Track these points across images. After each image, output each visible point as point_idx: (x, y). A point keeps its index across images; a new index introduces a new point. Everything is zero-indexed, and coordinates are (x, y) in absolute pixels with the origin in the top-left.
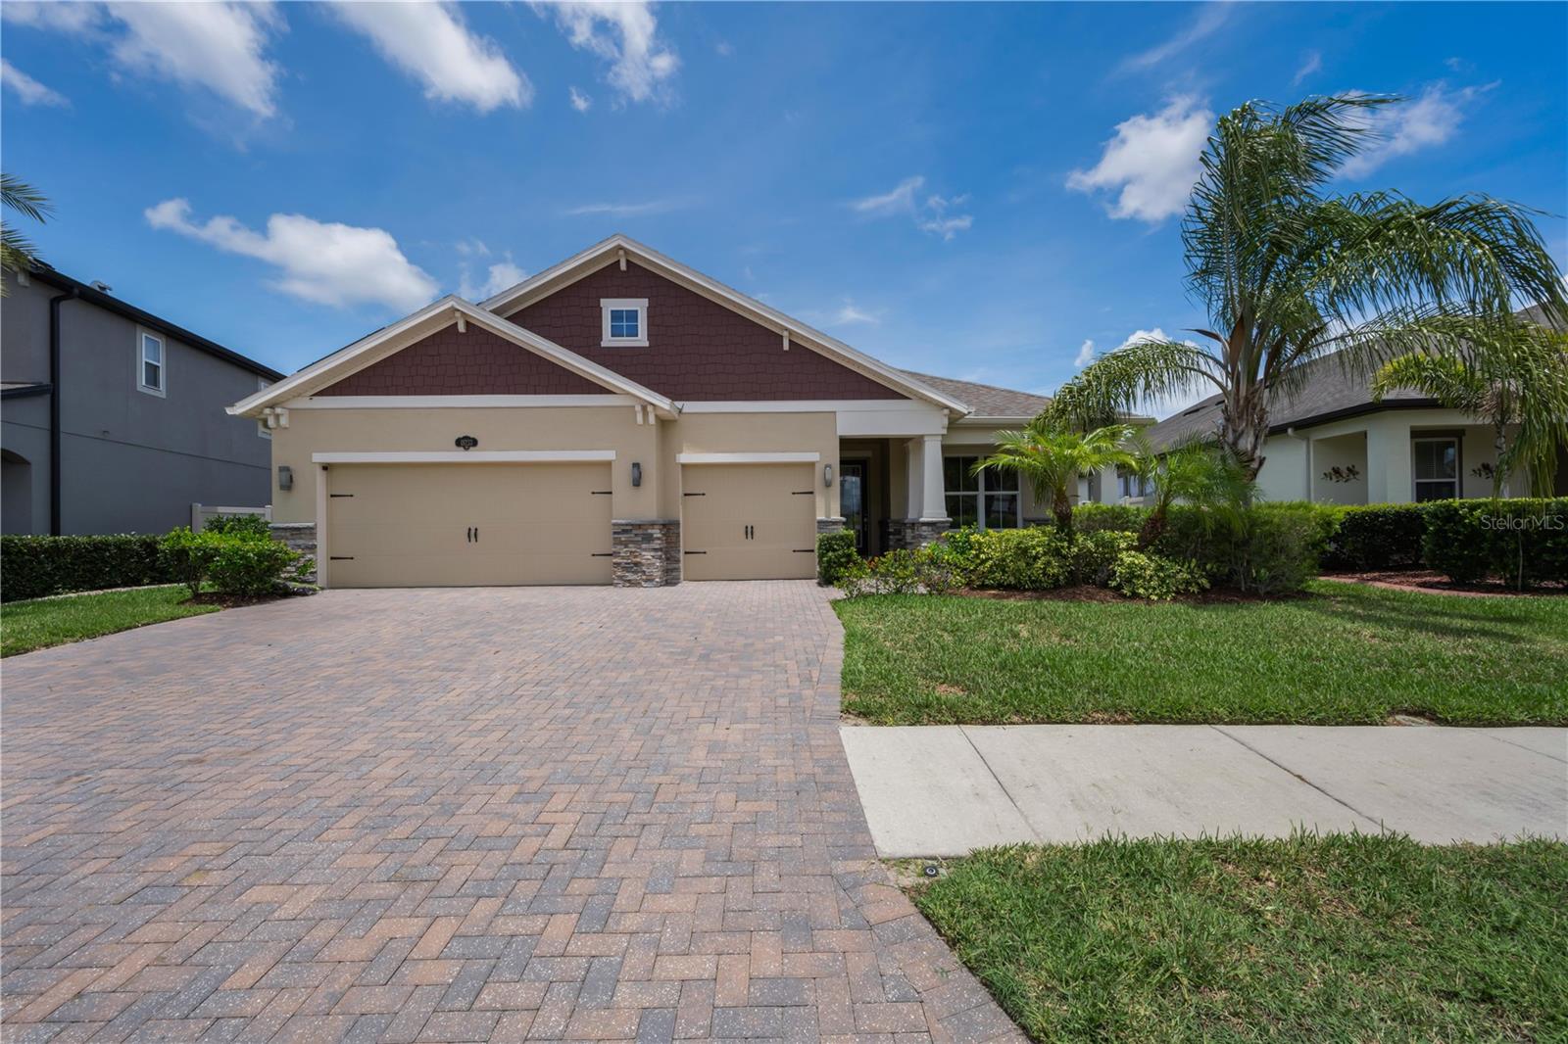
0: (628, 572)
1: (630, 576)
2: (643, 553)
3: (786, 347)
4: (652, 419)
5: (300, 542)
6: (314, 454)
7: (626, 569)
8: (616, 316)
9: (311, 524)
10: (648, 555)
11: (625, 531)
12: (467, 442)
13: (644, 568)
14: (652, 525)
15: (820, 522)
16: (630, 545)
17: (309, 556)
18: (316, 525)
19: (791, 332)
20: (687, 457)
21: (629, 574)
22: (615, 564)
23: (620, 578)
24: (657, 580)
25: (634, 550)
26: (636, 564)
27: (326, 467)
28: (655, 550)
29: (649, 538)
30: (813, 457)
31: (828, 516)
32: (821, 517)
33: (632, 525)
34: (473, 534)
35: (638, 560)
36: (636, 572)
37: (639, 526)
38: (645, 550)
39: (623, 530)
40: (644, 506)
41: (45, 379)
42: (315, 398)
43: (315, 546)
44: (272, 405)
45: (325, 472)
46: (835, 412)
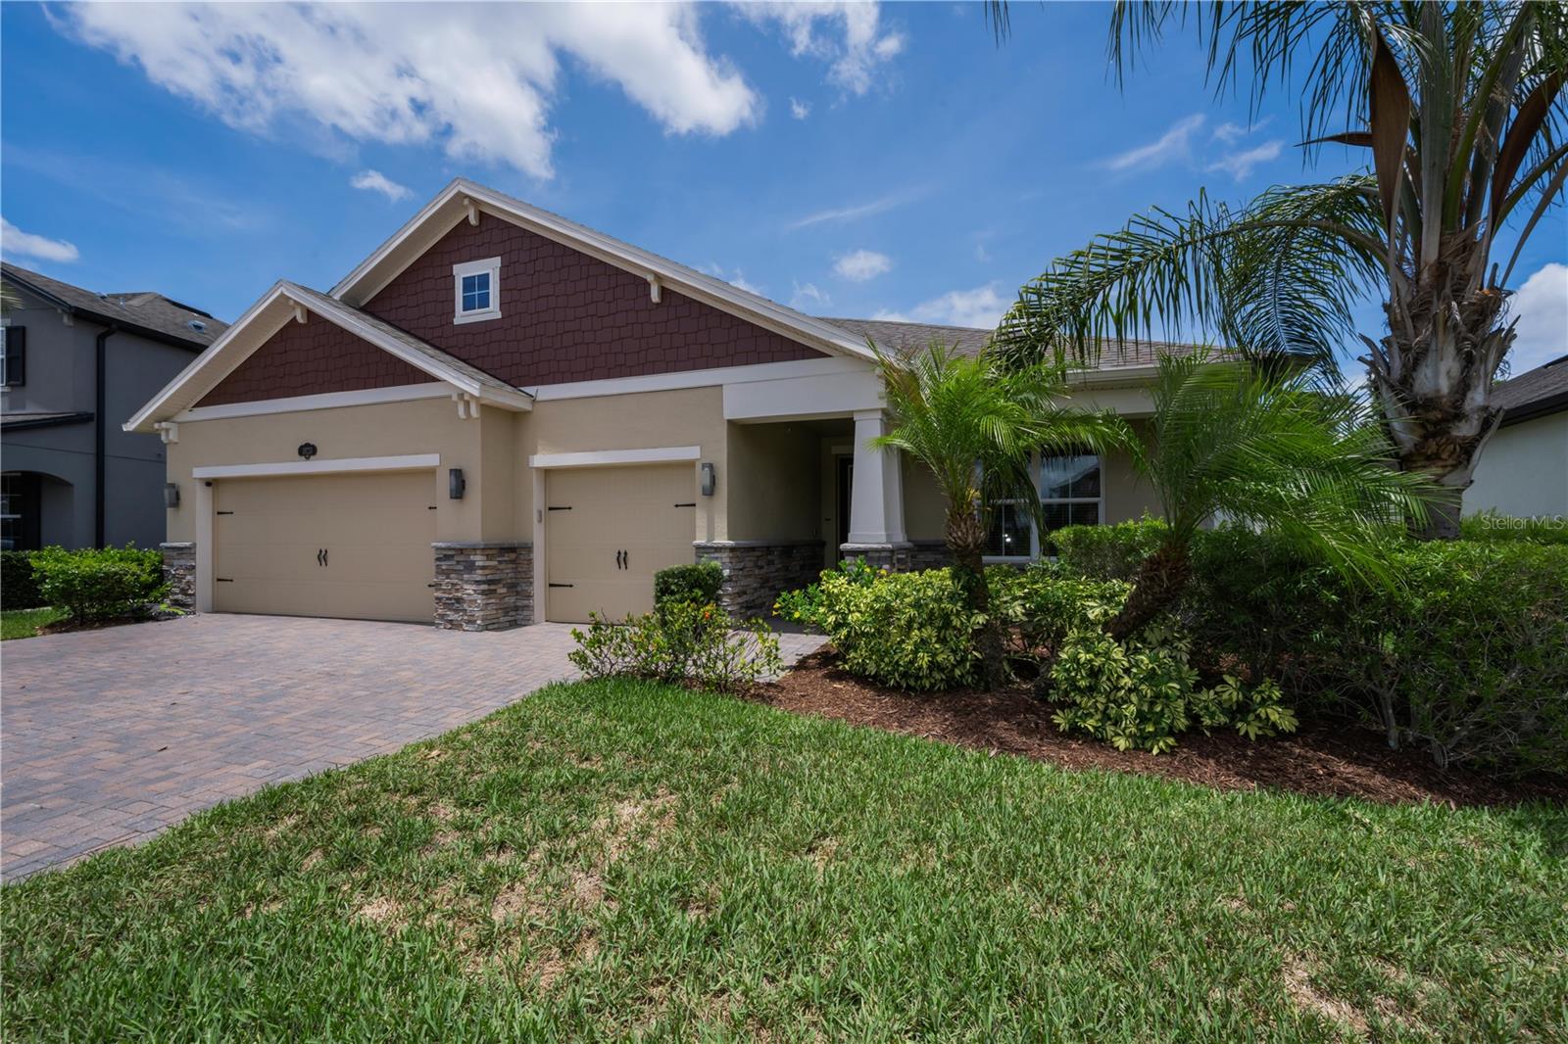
0: (450, 610)
1: (452, 616)
2: (466, 587)
3: (655, 297)
4: (474, 411)
5: (182, 562)
6: (195, 470)
7: (448, 606)
8: (469, 283)
9: (188, 544)
10: (470, 589)
11: (447, 557)
12: (308, 451)
13: (465, 606)
14: (474, 549)
15: (699, 548)
16: (452, 576)
17: (189, 577)
18: (195, 545)
19: (658, 277)
20: (542, 459)
21: (447, 613)
22: (437, 598)
23: (442, 616)
24: (479, 622)
25: (455, 581)
26: (459, 600)
27: (209, 483)
28: (478, 583)
29: (471, 567)
30: (692, 453)
31: (711, 537)
32: (701, 541)
33: (454, 549)
34: (323, 557)
35: (459, 595)
36: (457, 611)
37: (461, 551)
38: (467, 582)
39: (445, 556)
40: (467, 524)
41: (92, 409)
42: (195, 409)
43: (194, 567)
44: (162, 417)
45: (210, 488)
46: (721, 386)
